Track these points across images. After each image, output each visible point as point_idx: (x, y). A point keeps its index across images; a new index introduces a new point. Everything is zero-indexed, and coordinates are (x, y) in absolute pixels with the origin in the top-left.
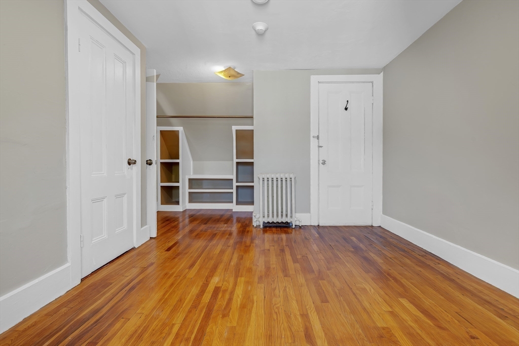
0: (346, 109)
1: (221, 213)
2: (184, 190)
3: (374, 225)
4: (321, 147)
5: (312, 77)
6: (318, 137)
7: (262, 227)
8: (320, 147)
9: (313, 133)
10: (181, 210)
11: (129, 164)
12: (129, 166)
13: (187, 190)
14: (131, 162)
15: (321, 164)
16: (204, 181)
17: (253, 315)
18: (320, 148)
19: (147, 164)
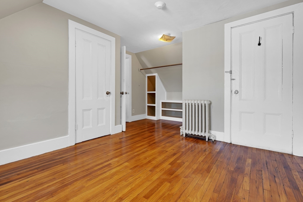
0: (259, 44)
1: (175, 123)
2: (159, 109)
3: (294, 154)
4: (234, 79)
5: (225, 25)
6: (231, 72)
7: (184, 136)
8: (232, 79)
9: (227, 68)
10: (156, 119)
11: (107, 94)
12: (107, 95)
13: (161, 109)
14: (108, 93)
15: (234, 94)
16: (172, 104)
17: (100, 185)
18: (233, 81)
19: (121, 94)
